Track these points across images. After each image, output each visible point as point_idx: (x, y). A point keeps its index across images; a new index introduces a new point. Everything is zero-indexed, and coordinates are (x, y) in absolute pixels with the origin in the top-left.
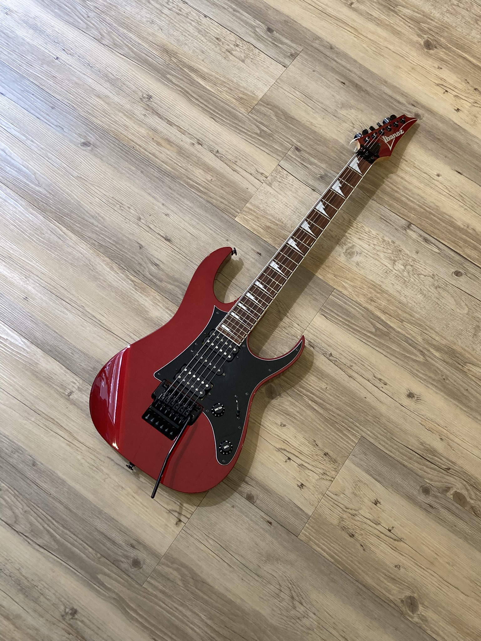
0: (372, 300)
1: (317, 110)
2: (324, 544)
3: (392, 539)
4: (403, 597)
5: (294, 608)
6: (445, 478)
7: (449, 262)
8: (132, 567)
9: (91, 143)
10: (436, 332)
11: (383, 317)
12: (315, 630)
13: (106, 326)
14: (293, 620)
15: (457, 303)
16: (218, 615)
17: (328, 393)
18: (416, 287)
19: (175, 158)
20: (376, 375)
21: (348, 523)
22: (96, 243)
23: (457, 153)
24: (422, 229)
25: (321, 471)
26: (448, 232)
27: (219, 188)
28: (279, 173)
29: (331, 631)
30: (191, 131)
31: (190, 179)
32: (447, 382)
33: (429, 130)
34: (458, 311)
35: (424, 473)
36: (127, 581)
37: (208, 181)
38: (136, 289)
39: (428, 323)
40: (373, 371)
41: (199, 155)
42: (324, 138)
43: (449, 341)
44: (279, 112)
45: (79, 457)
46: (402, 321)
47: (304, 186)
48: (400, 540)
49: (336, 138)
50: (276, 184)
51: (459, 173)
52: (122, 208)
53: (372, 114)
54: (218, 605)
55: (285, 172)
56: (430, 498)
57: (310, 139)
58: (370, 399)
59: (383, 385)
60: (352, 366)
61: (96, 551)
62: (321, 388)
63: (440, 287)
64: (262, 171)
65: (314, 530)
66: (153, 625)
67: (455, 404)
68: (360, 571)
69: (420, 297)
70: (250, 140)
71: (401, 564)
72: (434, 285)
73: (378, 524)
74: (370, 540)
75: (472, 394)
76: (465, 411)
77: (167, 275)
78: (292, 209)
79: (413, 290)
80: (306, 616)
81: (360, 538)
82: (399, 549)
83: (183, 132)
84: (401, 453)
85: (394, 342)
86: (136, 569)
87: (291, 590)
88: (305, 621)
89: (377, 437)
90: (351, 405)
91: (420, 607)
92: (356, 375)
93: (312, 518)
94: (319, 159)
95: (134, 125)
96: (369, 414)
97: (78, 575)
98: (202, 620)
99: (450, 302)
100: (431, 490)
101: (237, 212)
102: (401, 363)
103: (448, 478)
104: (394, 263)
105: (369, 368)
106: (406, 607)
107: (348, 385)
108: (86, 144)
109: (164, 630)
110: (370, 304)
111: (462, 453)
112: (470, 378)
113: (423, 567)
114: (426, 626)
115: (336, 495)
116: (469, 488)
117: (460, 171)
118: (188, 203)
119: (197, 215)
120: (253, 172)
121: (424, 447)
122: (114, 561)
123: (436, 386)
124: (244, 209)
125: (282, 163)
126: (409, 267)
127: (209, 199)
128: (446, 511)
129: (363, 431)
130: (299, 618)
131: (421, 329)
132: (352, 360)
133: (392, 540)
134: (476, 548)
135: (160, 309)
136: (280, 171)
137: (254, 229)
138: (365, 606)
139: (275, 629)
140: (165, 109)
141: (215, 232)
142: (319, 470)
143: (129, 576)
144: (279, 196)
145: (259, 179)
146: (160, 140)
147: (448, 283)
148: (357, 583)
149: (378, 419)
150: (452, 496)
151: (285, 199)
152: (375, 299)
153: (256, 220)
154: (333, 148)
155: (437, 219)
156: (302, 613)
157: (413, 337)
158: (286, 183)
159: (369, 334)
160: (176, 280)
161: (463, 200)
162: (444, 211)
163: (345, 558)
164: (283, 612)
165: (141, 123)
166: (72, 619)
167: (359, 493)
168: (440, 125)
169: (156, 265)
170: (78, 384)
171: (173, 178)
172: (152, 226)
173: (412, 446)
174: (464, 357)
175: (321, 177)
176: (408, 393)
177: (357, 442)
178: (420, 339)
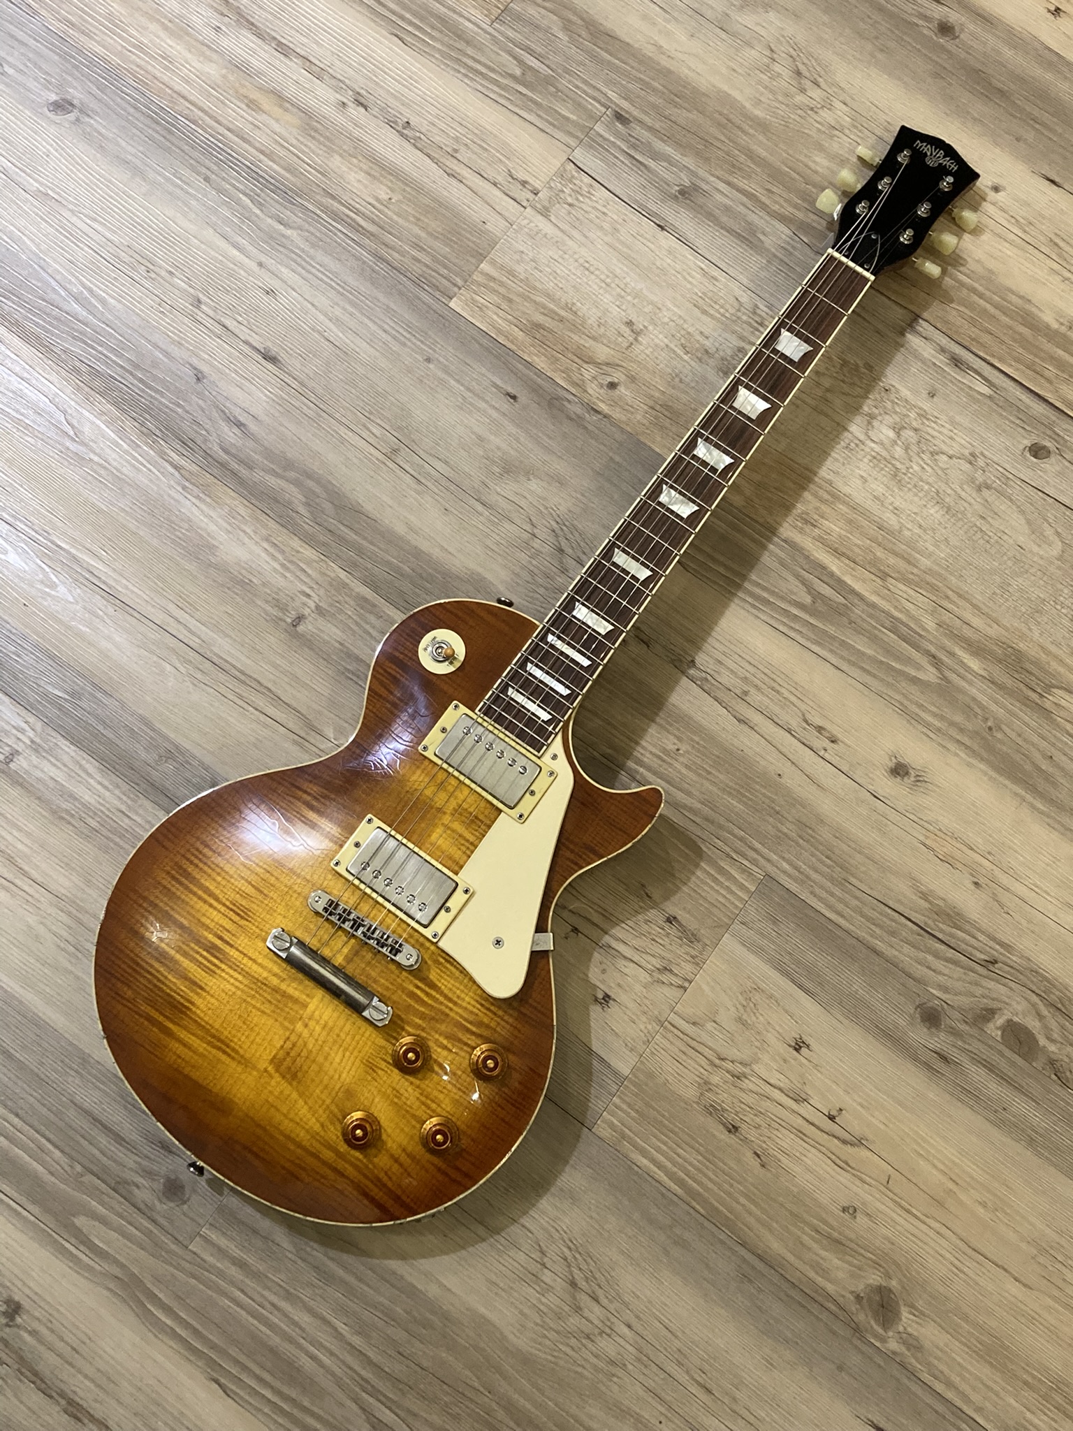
0: (806, 522)
1: (676, 14)
2: (658, 1150)
3: (838, 1138)
4: (860, 1287)
5: (578, 1309)
6: (982, 986)
7: (1018, 422)
8: (164, 1200)
9: (75, 102)
10: (975, 606)
11: (835, 566)
12: (630, 1367)
13: (104, 583)
14: (573, 1342)
15: (1034, 530)
16: (380, 1324)
17: (682, 763)
18: (926, 487)
19: (294, 142)
20: (808, 717)
21: (723, 1097)
22: (84, 368)
23: (1050, 130)
24: (949, 333)
25: (657, 963)
26: (1015, 340)
27: (409, 221)
28: (571, 181)
29: (668, 1369)
30: (339, 69)
31: (333, 197)
32: (999, 735)
33: (978, 66)
34: (1035, 549)
35: (926, 970)
36: (148, 1234)
37: (382, 204)
38: (184, 488)
39: (954, 580)
40: (803, 707)
41: (357, 133)
42: (694, 87)
43: (1007, 630)
44: (574, 18)
45: (31, 920)
46: (884, 576)
47: (635, 217)
48: (859, 1142)
49: (725, 88)
50: (560, 210)
51: (1053, 182)
52: (153, 275)
53: (824, 24)
54: (381, 1299)
55: (587, 180)
56: (942, 1035)
57: (654, 90)
58: (793, 780)
59: (827, 743)
60: (746, 693)
61: (72, 1158)
62: (665, 751)
63: (988, 487)
64: (521, 175)
65: (633, 1114)
66: (213, 1347)
67: (1016, 794)
68: (751, 1220)
69: (934, 512)
70: (495, 92)
71: (857, 1204)
72: (973, 480)
73: (800, 1099)
74: (778, 1141)
75: (1063, 769)
76: (1042, 813)
77: (268, 453)
78: (603, 277)
79: (916, 495)
80: (607, 1331)
81: (752, 1135)
82: (854, 1165)
83: (319, 73)
84: (868, 919)
85: (860, 631)
86: (172, 1205)
87: (569, 1266)
88: (605, 1344)
89: (808, 877)
90: (741, 794)
91: (905, 1314)
92: (757, 718)
93: (631, 1082)
94: (679, 145)
95: (189, 56)
96: (786, 815)
97: (25, 1218)
98: (339, 1336)
99: (1014, 527)
100: (943, 1015)
101: (455, 285)
102: (874, 683)
103: (991, 985)
104: (869, 423)
105: (793, 699)
106: (870, 1314)
107: (736, 742)
108: (62, 106)
109: (242, 1358)
110: (801, 531)
111: (1030, 922)
112: (1058, 725)
113: (914, 1211)
114: (917, 1360)
115: (694, 1024)
116: (1045, 1012)
117: (1057, 179)
118: (327, 260)
119: (351, 293)
120: (500, 179)
121: (930, 903)
122: (119, 1183)
123: (967, 747)
124: (475, 277)
125: (579, 155)
126: (907, 434)
127: (383, 251)
128: (982, 1071)
129: (768, 860)
130: (588, 1337)
131: (934, 598)
132: (746, 678)
133: (836, 1141)
134: (1055, 1166)
135: (246, 540)
136: (573, 177)
137: (499, 331)
138: (759, 1308)
139: (526, 1361)
140: (272, 14)
141: (394, 338)
142: (654, 961)
143: (154, 1221)
144: (570, 243)
145: (516, 196)
146: (255, 95)
147: (1011, 476)
148: (743, 1252)
149: (810, 832)
150: (999, 1033)
151: (584, 252)
152: (816, 517)
153: (504, 306)
154: (716, 115)
155: (988, 306)
156: (596, 1322)
157: (912, 617)
158: (589, 209)
159: (795, 611)
160: (289, 465)
161: (1060, 255)
162: (1009, 283)
163: (710, 1185)
164: (547, 1320)
165: (206, 49)
166: (7, 1325)
167: (754, 1018)
168: (1008, 53)
169: (239, 425)
170: (31, 734)
171: (287, 194)
172: (228, 322)
173: (899, 901)
174: (1046, 672)
175: (682, 192)
176: (892, 764)
177: (753, 889)
178: (930, 624)
